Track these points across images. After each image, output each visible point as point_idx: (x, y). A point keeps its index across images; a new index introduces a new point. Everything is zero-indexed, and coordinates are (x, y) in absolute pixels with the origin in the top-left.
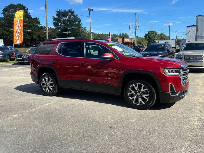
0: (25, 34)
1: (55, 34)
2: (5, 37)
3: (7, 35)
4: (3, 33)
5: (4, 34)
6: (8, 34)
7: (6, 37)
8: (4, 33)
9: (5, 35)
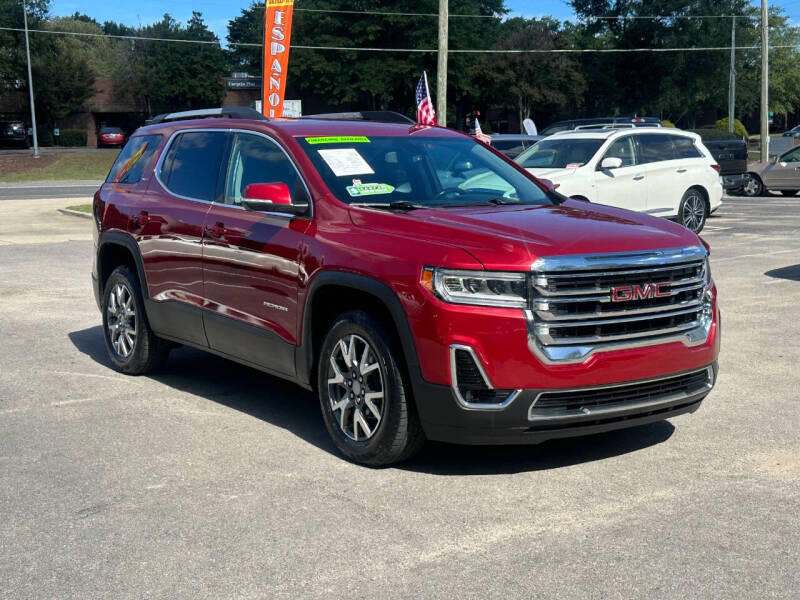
0: (413, 66)
1: (570, 63)
2: (318, 86)
3: (327, 74)
4: (310, 69)
5: (315, 73)
6: (332, 70)
7: (324, 85)
8: (316, 68)
9: (318, 75)
